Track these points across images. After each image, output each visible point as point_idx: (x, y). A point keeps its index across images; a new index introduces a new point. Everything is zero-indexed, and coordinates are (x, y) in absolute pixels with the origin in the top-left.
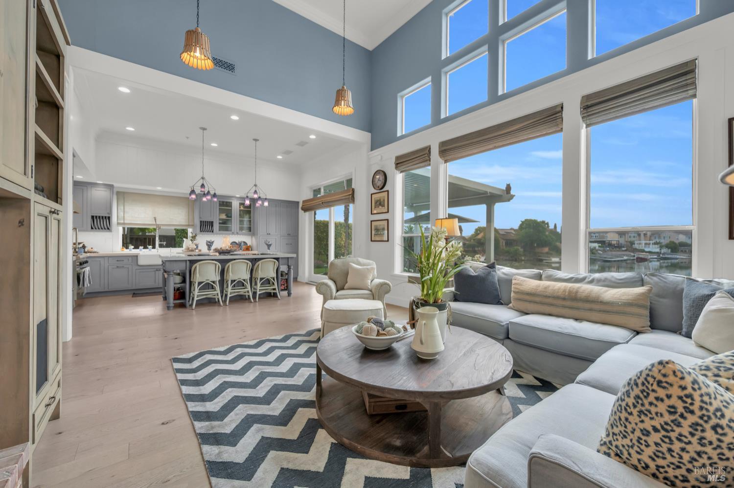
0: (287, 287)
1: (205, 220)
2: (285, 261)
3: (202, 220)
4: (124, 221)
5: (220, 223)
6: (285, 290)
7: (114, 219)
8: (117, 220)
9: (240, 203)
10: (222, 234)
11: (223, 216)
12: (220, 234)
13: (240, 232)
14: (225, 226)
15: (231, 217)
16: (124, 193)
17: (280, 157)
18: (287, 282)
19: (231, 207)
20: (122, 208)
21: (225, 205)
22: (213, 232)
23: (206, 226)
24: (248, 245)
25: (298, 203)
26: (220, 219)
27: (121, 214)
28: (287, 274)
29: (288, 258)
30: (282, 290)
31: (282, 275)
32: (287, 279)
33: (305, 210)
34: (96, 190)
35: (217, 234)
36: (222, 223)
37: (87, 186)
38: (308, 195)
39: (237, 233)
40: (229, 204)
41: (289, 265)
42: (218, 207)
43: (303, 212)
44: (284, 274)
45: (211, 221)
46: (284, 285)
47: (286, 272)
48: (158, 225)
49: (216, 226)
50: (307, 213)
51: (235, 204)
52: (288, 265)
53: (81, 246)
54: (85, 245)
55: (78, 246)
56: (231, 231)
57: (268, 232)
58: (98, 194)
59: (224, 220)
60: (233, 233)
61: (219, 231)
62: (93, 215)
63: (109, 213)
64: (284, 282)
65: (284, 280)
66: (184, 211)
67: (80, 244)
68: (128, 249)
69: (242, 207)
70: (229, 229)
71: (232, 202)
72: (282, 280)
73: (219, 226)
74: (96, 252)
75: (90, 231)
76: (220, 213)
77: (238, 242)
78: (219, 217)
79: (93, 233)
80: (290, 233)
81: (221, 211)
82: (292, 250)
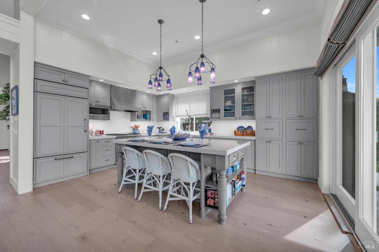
3: (213, 109)
4: (178, 114)
5: (225, 110)
6: (215, 207)
8: (175, 114)
9: (242, 88)
10: (228, 120)
11: (228, 103)
12: (226, 120)
13: (244, 117)
14: (229, 112)
15: (234, 103)
19: (235, 94)
20: (177, 106)
21: (229, 93)
22: (220, 118)
23: (216, 114)
24: (254, 130)
26: (225, 107)
27: (177, 110)
30: (209, 206)
34: (164, 98)
35: (223, 120)
36: (227, 110)
37: (161, 97)
39: (240, 118)
40: (232, 92)
42: (223, 96)
45: (219, 108)
49: (222, 113)
53: (162, 129)
54: (163, 128)
55: (160, 129)
56: (234, 116)
57: (268, 115)
58: (165, 100)
59: (230, 106)
60: (236, 118)
61: (225, 116)
62: (164, 112)
63: (168, 110)
64: (212, 194)
65: (212, 191)
66: (205, 103)
67: (161, 128)
68: (185, 131)
69: (246, 91)
70: (233, 115)
71: (235, 89)
72: (209, 191)
73: (225, 112)
74: (166, 133)
75: (163, 121)
76: (225, 101)
77: (246, 127)
78: (225, 104)
79: (164, 122)
80: (302, 114)
81: (226, 99)
82: (305, 143)
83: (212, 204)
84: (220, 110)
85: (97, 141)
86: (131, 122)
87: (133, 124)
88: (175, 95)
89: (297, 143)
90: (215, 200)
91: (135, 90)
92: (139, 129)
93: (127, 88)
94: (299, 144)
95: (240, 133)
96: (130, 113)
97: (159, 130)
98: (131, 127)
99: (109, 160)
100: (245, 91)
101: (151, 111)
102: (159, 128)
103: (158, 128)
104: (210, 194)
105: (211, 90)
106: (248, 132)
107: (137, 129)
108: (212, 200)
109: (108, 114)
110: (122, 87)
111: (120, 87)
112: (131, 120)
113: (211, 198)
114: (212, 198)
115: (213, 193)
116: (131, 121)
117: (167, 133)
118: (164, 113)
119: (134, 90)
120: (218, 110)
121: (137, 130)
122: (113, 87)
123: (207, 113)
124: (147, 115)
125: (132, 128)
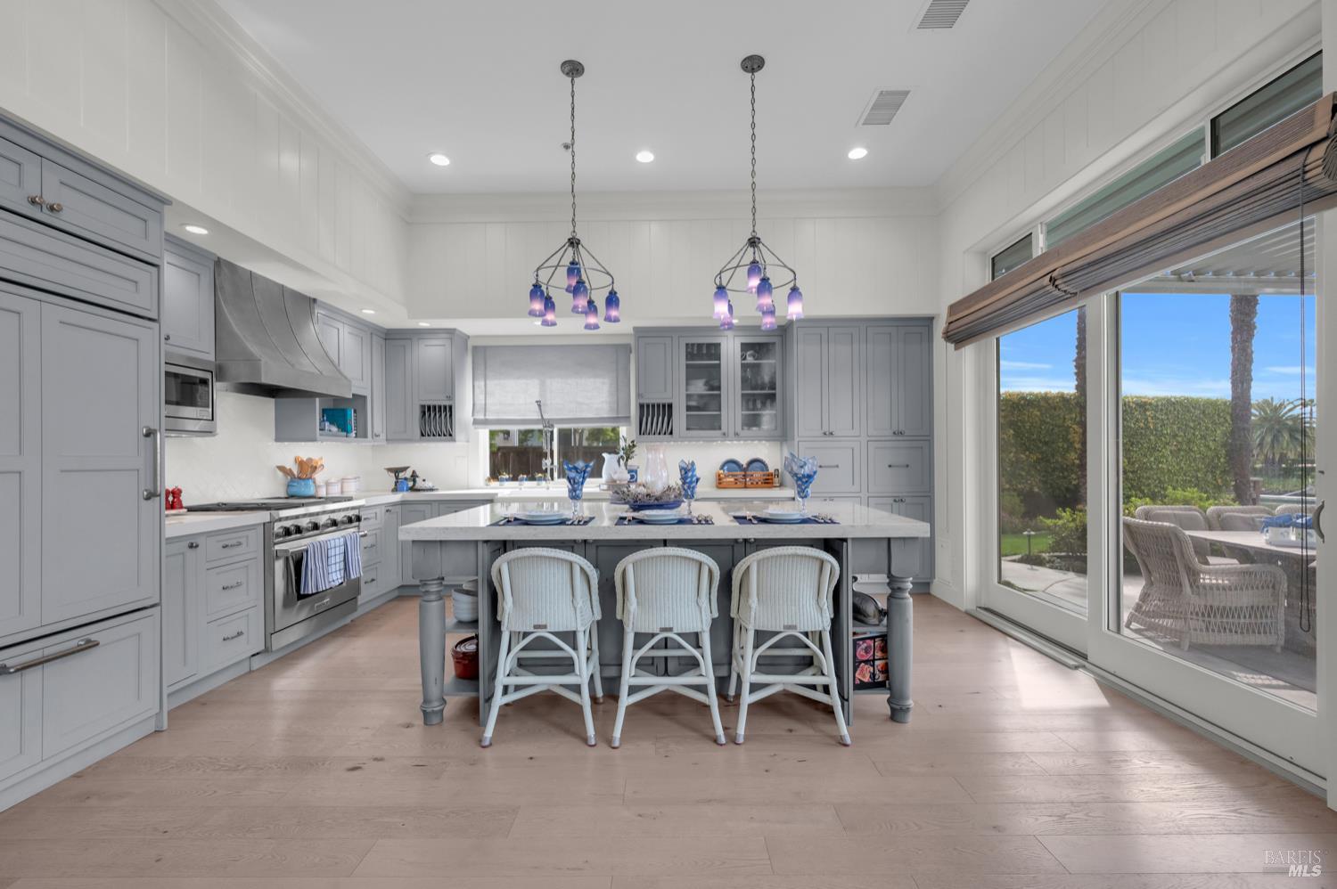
0: (885, 670)
1: (651, 401)
2: (876, 555)
3: (645, 401)
4: (485, 415)
5: (689, 408)
6: (874, 685)
7: (464, 412)
8: (473, 415)
9: (742, 344)
10: (698, 439)
11: (699, 387)
12: (690, 439)
13: (746, 432)
14: (705, 415)
15: (719, 388)
16: (485, 348)
17: (858, 153)
18: (884, 649)
19: (720, 360)
20: (483, 383)
21: (702, 356)
22: (671, 433)
23: (655, 418)
24: (771, 470)
25: (929, 321)
26: (689, 397)
27: (480, 399)
28: (882, 613)
29: (889, 540)
30: (861, 686)
31: (859, 614)
32: (884, 638)
33: (959, 336)
34: (427, 346)
35: (682, 439)
36: (697, 408)
37: (410, 339)
38: (968, 277)
39: (736, 434)
40: (713, 350)
41: (894, 572)
42: (683, 362)
43: (951, 346)
44: (870, 609)
45: (667, 401)
46: (871, 662)
47: (882, 605)
48: (549, 420)
49: (680, 417)
50: (969, 351)
51: (731, 349)
52: (890, 575)
53: (408, 474)
54: (414, 472)
55: (401, 475)
56: (720, 429)
57: (825, 429)
58: (431, 353)
59: (701, 396)
60: (724, 434)
61: (688, 429)
62: (423, 403)
63: (451, 397)
64: (867, 650)
65: (868, 641)
66: (606, 381)
67: (404, 469)
68: (498, 480)
69: (749, 356)
70: (714, 424)
71: (719, 344)
72: (861, 642)
73: (687, 416)
74: (431, 490)
75: (420, 441)
76: (689, 378)
77: (744, 461)
78: (687, 390)
79: (424, 444)
80: (902, 428)
81: (692, 373)
82: (908, 500)
83: (867, 679)
84: (670, 406)
85: (187, 543)
86: (279, 444)
87: (291, 454)
88: (469, 337)
89: (891, 500)
90: (873, 666)
91: (313, 296)
92: (319, 477)
93: (281, 282)
94: (895, 501)
95: (732, 480)
96: (272, 401)
97: (394, 480)
98: (281, 468)
99: (240, 634)
100: (748, 353)
101: (364, 398)
102: (396, 471)
103: (390, 470)
104: (863, 653)
105: (639, 337)
106: (758, 475)
107: (311, 478)
108: (866, 666)
109: (208, 407)
110: (260, 276)
111: (254, 273)
112: (276, 436)
113: (864, 662)
114: (866, 662)
115: (870, 647)
116: (278, 439)
117: (437, 490)
118: (423, 407)
119: (308, 295)
120: (664, 406)
121: (311, 482)
122: (225, 270)
123: (615, 416)
124: (349, 413)
125: (280, 474)
